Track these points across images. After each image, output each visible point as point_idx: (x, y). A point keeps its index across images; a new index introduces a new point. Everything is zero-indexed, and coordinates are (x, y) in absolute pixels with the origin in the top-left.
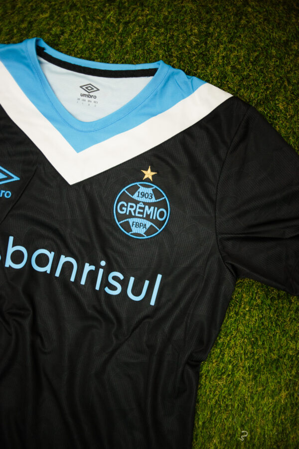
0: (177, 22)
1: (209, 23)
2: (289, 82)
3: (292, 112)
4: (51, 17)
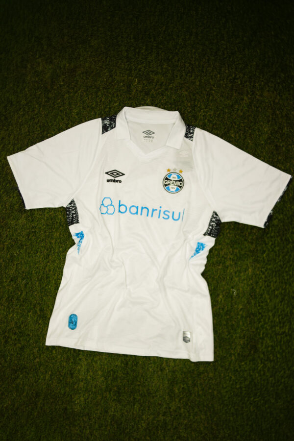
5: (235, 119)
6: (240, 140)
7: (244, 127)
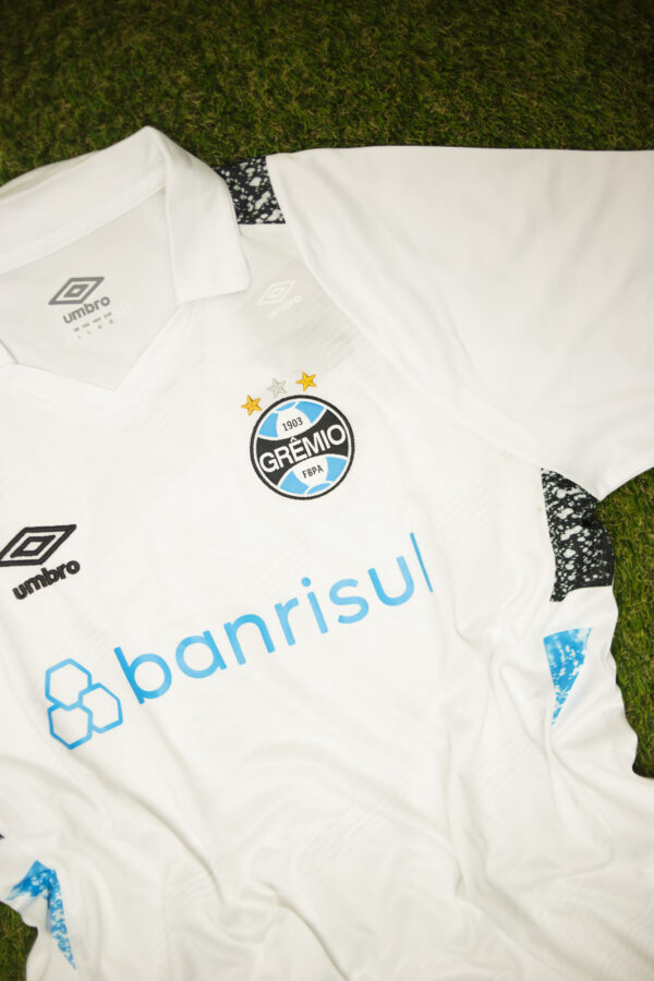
5: (409, 37)
6: (482, 114)
7: (468, 45)
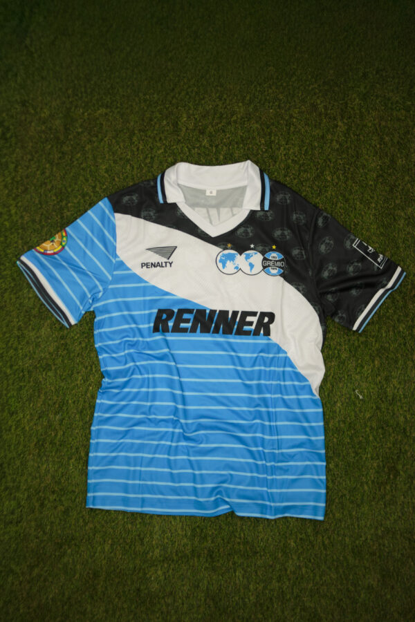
0: (249, 138)
1: (270, 134)
2: (330, 162)
3: (336, 180)
4: (165, 152)
